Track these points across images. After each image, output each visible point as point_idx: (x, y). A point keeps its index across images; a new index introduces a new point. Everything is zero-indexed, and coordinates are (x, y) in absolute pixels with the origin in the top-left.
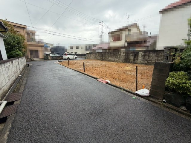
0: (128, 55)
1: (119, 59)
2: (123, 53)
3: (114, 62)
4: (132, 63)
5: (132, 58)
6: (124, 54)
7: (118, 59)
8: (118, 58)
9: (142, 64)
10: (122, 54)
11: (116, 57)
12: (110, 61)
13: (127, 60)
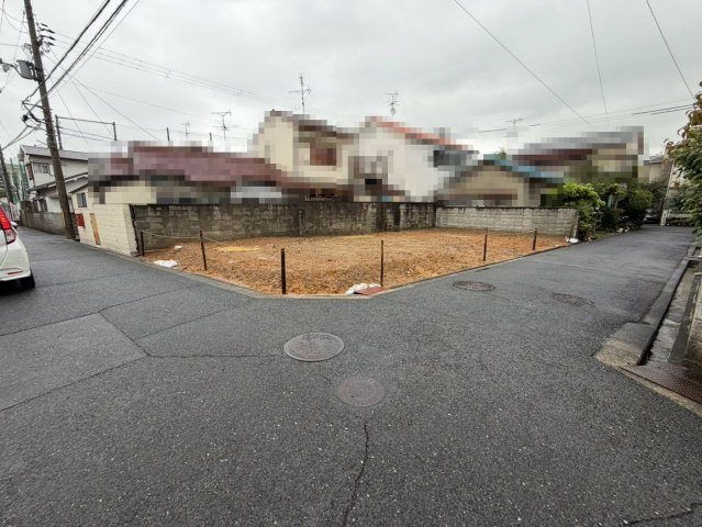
0: (382, 213)
1: (364, 225)
2: (373, 207)
3: (349, 234)
4: (390, 230)
5: (390, 219)
6: (375, 210)
7: (360, 225)
8: (360, 221)
9: (405, 229)
10: (370, 209)
11: (354, 220)
12: (336, 233)
13: (381, 227)
